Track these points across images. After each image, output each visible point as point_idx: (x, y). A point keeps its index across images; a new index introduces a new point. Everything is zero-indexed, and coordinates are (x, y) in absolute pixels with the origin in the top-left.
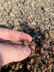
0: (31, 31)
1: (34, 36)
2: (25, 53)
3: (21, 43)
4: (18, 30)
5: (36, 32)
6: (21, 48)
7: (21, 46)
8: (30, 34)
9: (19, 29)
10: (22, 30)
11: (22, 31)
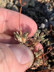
0: (38, 8)
1: (47, 21)
2: (19, 60)
3: (9, 38)
4: (6, 8)
5: (51, 10)
6: (9, 49)
7: (8, 45)
8: (36, 17)
9: (8, 4)
10: (17, 8)
11: (15, 10)
